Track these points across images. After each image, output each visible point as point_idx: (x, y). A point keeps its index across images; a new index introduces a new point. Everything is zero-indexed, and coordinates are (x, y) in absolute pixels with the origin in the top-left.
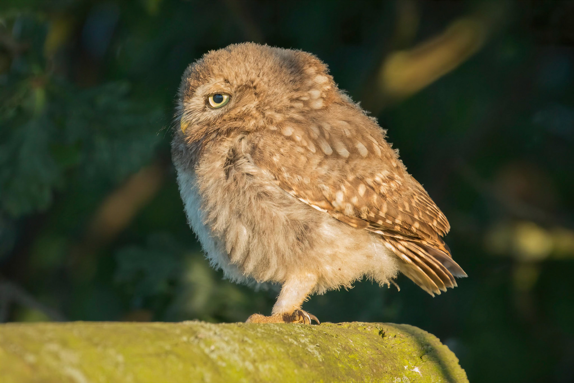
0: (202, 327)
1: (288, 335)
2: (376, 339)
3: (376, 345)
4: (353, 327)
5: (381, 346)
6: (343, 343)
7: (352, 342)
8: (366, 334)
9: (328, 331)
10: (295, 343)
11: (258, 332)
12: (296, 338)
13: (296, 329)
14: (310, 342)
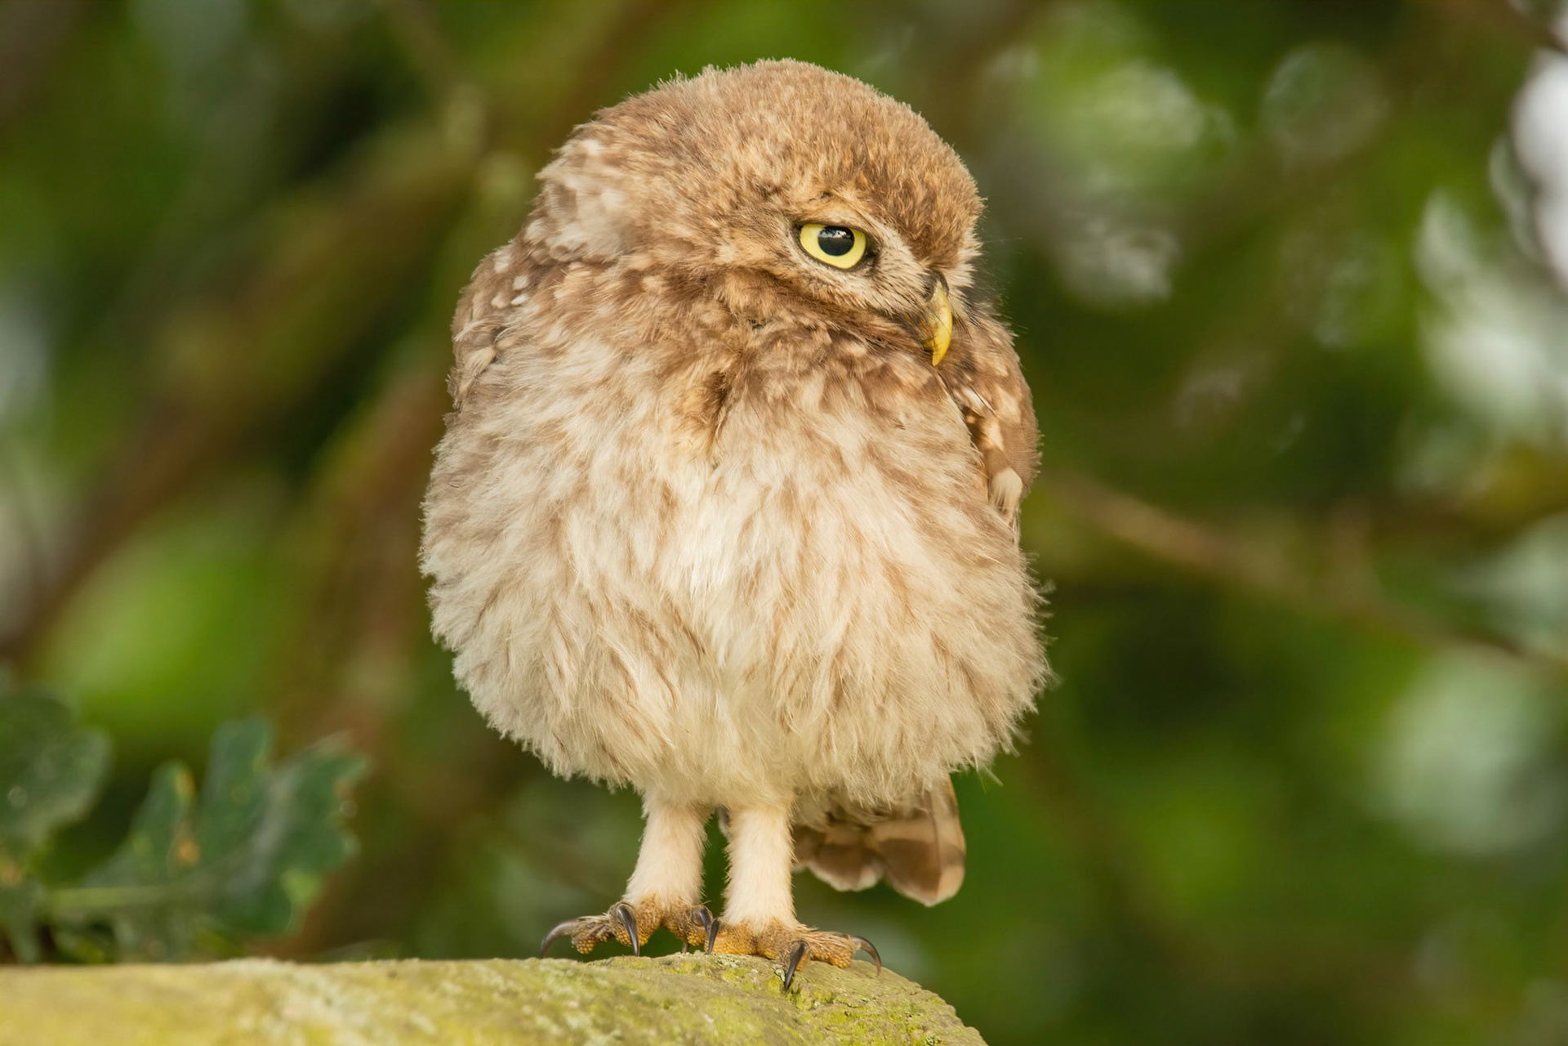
0: (289, 979)
1: (531, 1002)
2: (777, 1010)
3: (779, 1032)
4: (709, 970)
5: (794, 1033)
6: (688, 1026)
7: (711, 1021)
8: (748, 995)
9: (642, 989)
10: (555, 1030)
11: (444, 994)
12: (557, 1017)
13: (550, 981)
14: (596, 1025)
